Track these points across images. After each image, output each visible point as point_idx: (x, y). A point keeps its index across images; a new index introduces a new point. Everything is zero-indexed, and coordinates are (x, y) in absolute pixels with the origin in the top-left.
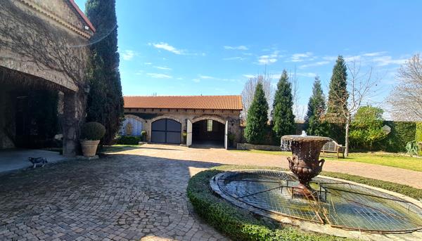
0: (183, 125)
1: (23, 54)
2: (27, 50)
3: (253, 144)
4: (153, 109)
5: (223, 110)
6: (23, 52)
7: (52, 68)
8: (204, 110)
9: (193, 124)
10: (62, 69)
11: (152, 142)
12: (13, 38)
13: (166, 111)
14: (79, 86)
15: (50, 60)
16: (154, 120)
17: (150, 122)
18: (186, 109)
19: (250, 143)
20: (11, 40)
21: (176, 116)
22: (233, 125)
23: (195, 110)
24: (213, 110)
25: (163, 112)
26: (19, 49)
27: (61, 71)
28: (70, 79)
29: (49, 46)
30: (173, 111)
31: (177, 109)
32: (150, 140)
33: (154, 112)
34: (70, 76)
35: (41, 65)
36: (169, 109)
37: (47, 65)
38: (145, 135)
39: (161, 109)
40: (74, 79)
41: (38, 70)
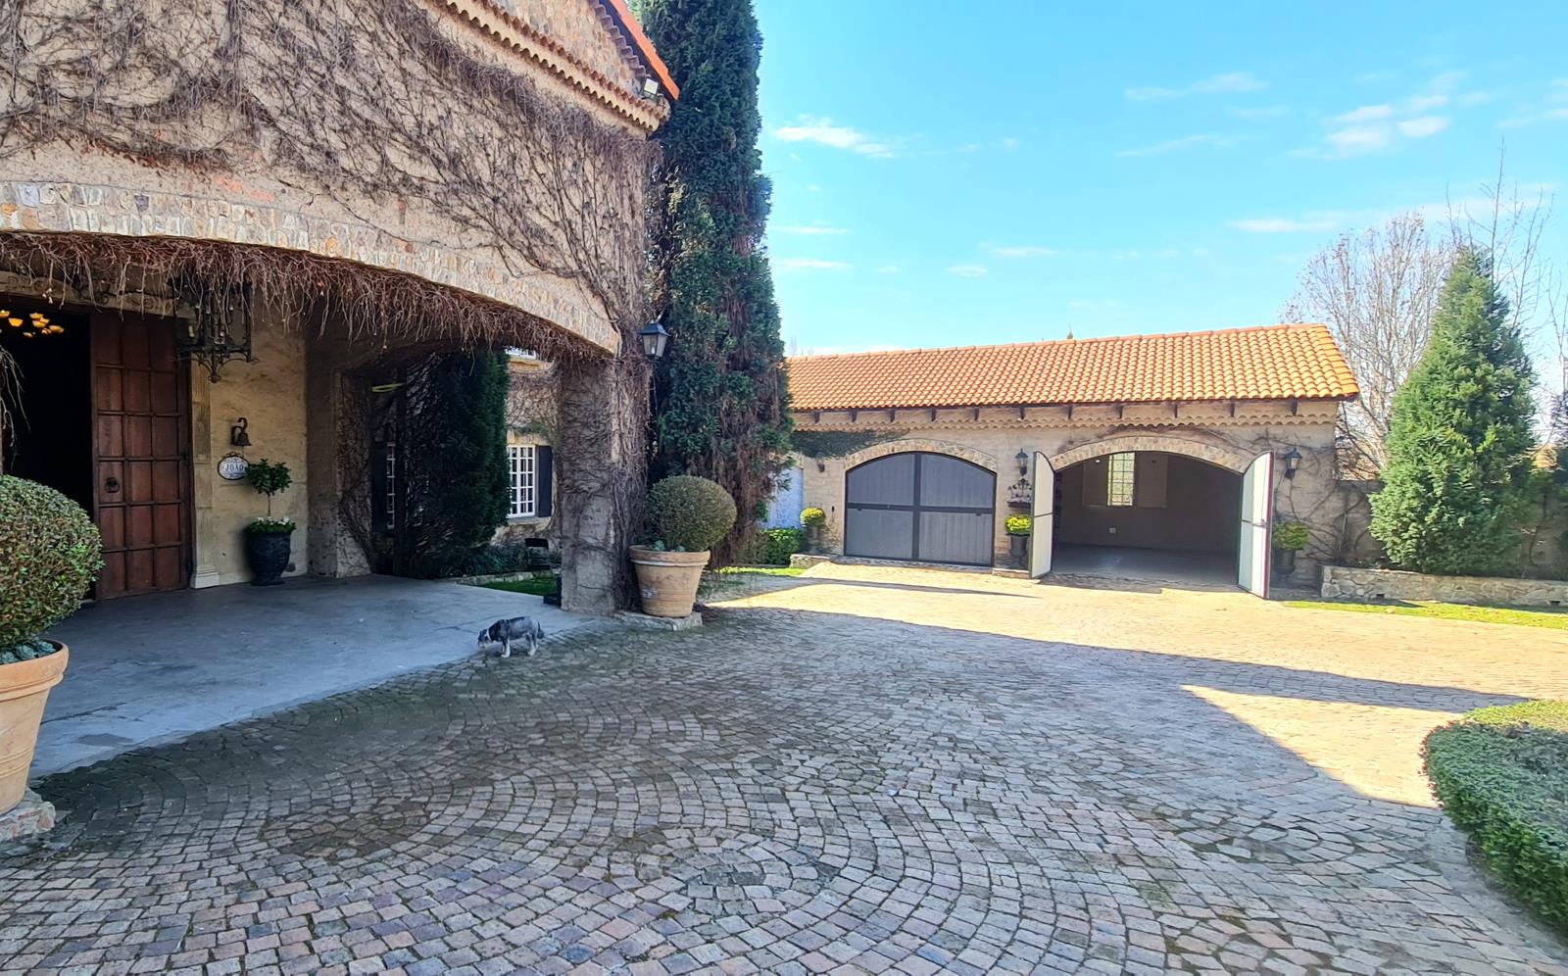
0: (1007, 480)
1: (465, 221)
2: (476, 203)
3: (1432, 571)
4: (853, 412)
5: (1233, 404)
6: (466, 212)
7: (543, 267)
8: (1119, 406)
9: (1058, 476)
10: (575, 267)
11: (849, 555)
12: (438, 163)
13: (920, 419)
14: (625, 333)
15: (539, 233)
16: (857, 458)
17: (837, 467)
18: (1021, 408)
19: (1414, 567)
20: (431, 172)
21: (967, 442)
22: (1289, 474)
23: (1068, 407)
24: (1174, 405)
25: (904, 421)
26: (453, 201)
27: (571, 275)
28: (597, 306)
29: (535, 178)
30: (956, 416)
31: (976, 409)
32: (839, 549)
33: (862, 423)
34: (597, 292)
35: (513, 256)
36: (933, 410)
37: (531, 257)
38: (816, 523)
39: (891, 411)
40: (607, 304)
41: (506, 280)
